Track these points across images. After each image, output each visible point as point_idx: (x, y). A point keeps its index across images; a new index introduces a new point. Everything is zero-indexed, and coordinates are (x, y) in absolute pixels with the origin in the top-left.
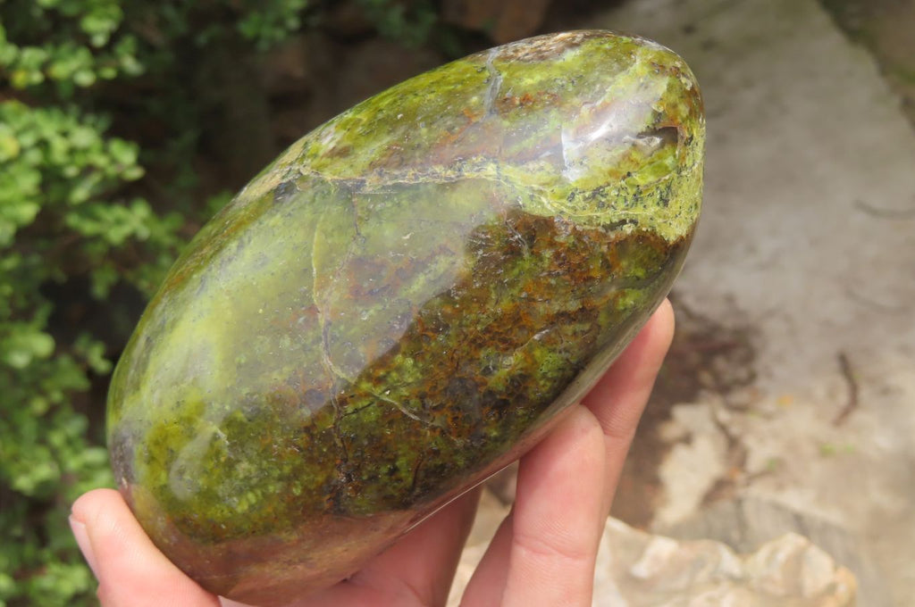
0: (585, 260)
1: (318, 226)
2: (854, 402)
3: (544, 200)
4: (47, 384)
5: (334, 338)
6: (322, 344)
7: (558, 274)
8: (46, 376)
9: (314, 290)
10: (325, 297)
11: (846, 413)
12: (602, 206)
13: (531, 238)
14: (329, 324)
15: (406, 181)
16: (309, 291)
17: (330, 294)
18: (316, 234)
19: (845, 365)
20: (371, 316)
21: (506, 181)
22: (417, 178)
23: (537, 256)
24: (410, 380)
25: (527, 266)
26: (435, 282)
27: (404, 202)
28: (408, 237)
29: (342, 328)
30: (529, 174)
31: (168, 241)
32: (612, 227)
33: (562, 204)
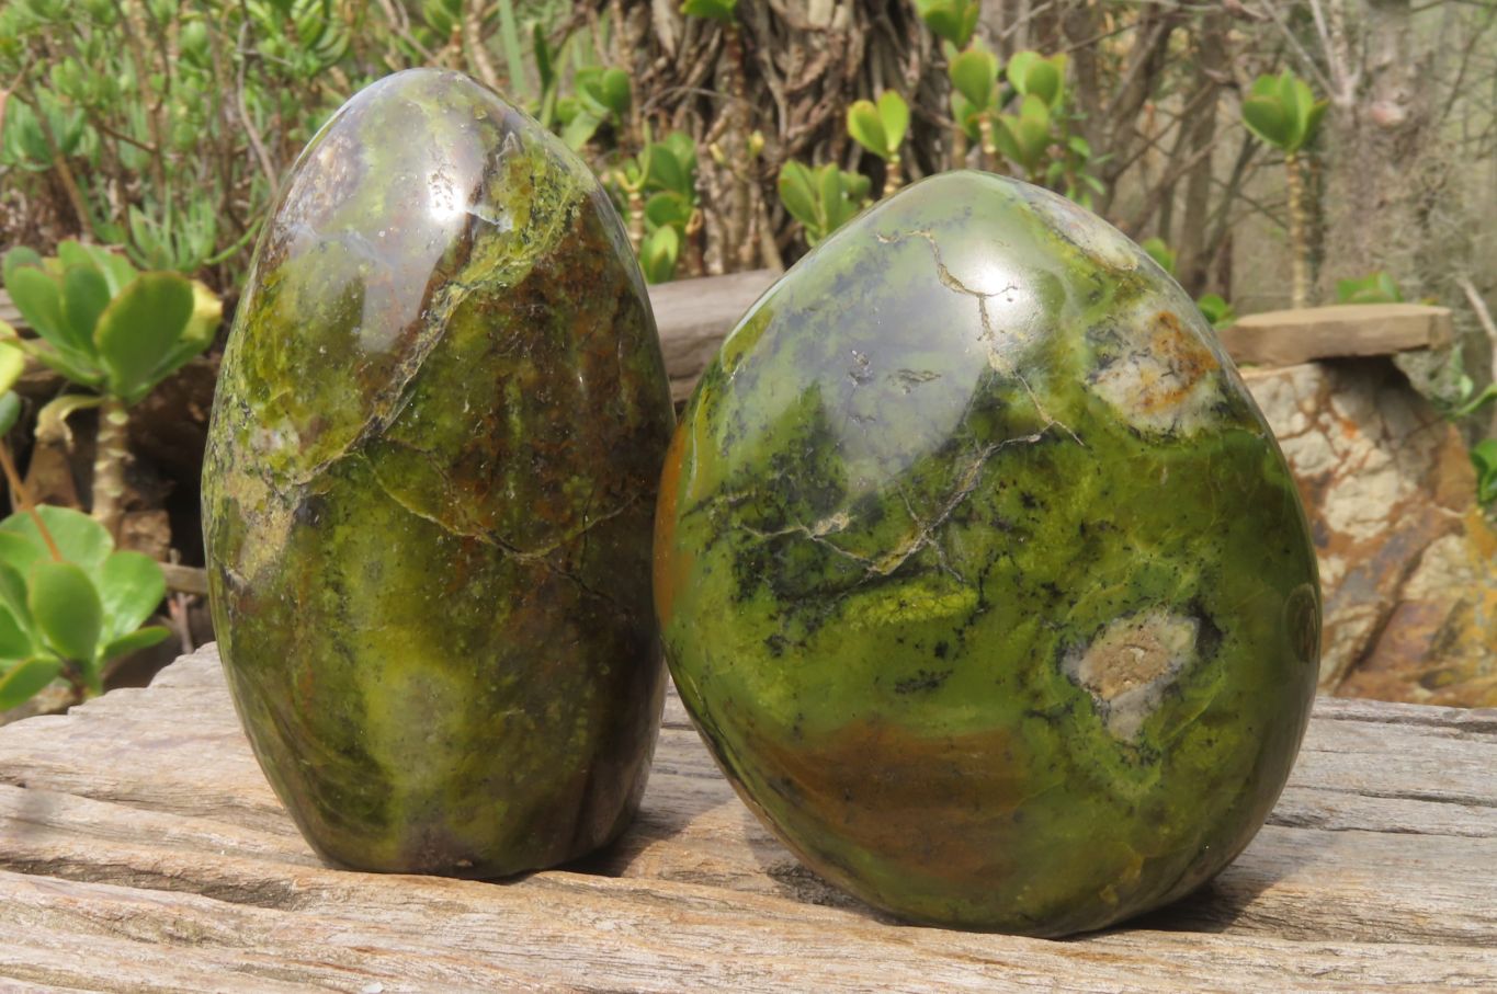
0: (583, 267)
1: (386, 490)
3: (514, 264)
5: (508, 537)
6: (506, 552)
7: (583, 298)
9: (449, 530)
10: (464, 521)
12: (547, 220)
13: (541, 298)
14: (492, 534)
15: (410, 377)
16: (445, 533)
17: (465, 514)
18: (393, 496)
20: (515, 488)
21: (476, 285)
22: (415, 365)
23: (557, 304)
24: (589, 491)
25: (561, 318)
26: (524, 409)
27: (430, 390)
28: (467, 407)
29: (505, 522)
30: (483, 261)
32: (568, 224)
33: (527, 251)
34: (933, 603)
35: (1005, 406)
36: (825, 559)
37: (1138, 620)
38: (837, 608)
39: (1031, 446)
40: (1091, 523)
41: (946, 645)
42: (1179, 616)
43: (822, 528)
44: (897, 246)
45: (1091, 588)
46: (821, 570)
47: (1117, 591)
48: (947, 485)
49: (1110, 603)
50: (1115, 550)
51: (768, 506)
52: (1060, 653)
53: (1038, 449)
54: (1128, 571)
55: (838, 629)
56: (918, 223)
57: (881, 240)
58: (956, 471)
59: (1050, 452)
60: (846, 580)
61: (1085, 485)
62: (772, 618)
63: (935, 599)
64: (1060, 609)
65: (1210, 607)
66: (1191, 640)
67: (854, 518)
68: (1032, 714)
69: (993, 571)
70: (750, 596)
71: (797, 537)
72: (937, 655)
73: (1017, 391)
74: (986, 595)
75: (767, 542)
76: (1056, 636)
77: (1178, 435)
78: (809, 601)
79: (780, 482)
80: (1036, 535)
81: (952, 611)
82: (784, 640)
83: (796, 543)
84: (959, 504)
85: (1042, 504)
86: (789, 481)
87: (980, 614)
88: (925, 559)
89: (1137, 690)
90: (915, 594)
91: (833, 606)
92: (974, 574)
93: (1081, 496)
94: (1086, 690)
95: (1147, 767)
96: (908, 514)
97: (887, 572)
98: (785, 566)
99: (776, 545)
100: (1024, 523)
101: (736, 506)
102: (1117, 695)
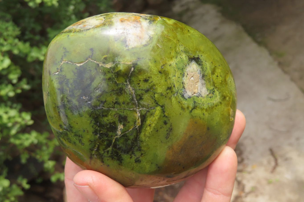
2: (277, 164)
4: (9, 195)
8: (8, 192)
11: (274, 168)
19: (272, 152)
31: (44, 141)
34: (154, 118)
35: (120, 71)
36: (127, 136)
37: (186, 74)
38: (140, 141)
39: (134, 71)
40: (160, 69)
41: (165, 121)
42: (190, 64)
43: (119, 133)
44: (61, 71)
45: (174, 79)
46: (129, 139)
47: (178, 74)
48: (130, 97)
49: (179, 77)
50: (169, 68)
51: (104, 142)
52: (183, 96)
53: (136, 70)
54: (175, 69)
55: (145, 144)
56: (59, 62)
57: (57, 73)
58: (128, 93)
59: (138, 68)
60: (135, 135)
61: (151, 65)
62: (131, 158)
63: (154, 117)
64: (174, 90)
65: (192, 56)
66: (196, 65)
67: (122, 123)
68: (191, 111)
69: (156, 99)
70: (122, 160)
71: (117, 140)
72: (166, 125)
73: (119, 66)
74: (161, 104)
75: (113, 148)
76: (179, 94)
77: (152, 36)
78: (134, 147)
79: (100, 136)
80: (155, 84)
81: (159, 115)
82: (138, 158)
83: (118, 141)
84: (136, 97)
85: (149, 78)
86: (102, 133)
87: (164, 108)
88: (144, 113)
89: (199, 84)
90: (150, 120)
91: (139, 142)
92: (154, 104)
93: (152, 67)
94: (193, 96)
95: (215, 93)
96: (130, 110)
97: (140, 124)
98: (121, 147)
99: (115, 146)
100: (151, 85)
101: (98, 149)
102: (198, 89)
